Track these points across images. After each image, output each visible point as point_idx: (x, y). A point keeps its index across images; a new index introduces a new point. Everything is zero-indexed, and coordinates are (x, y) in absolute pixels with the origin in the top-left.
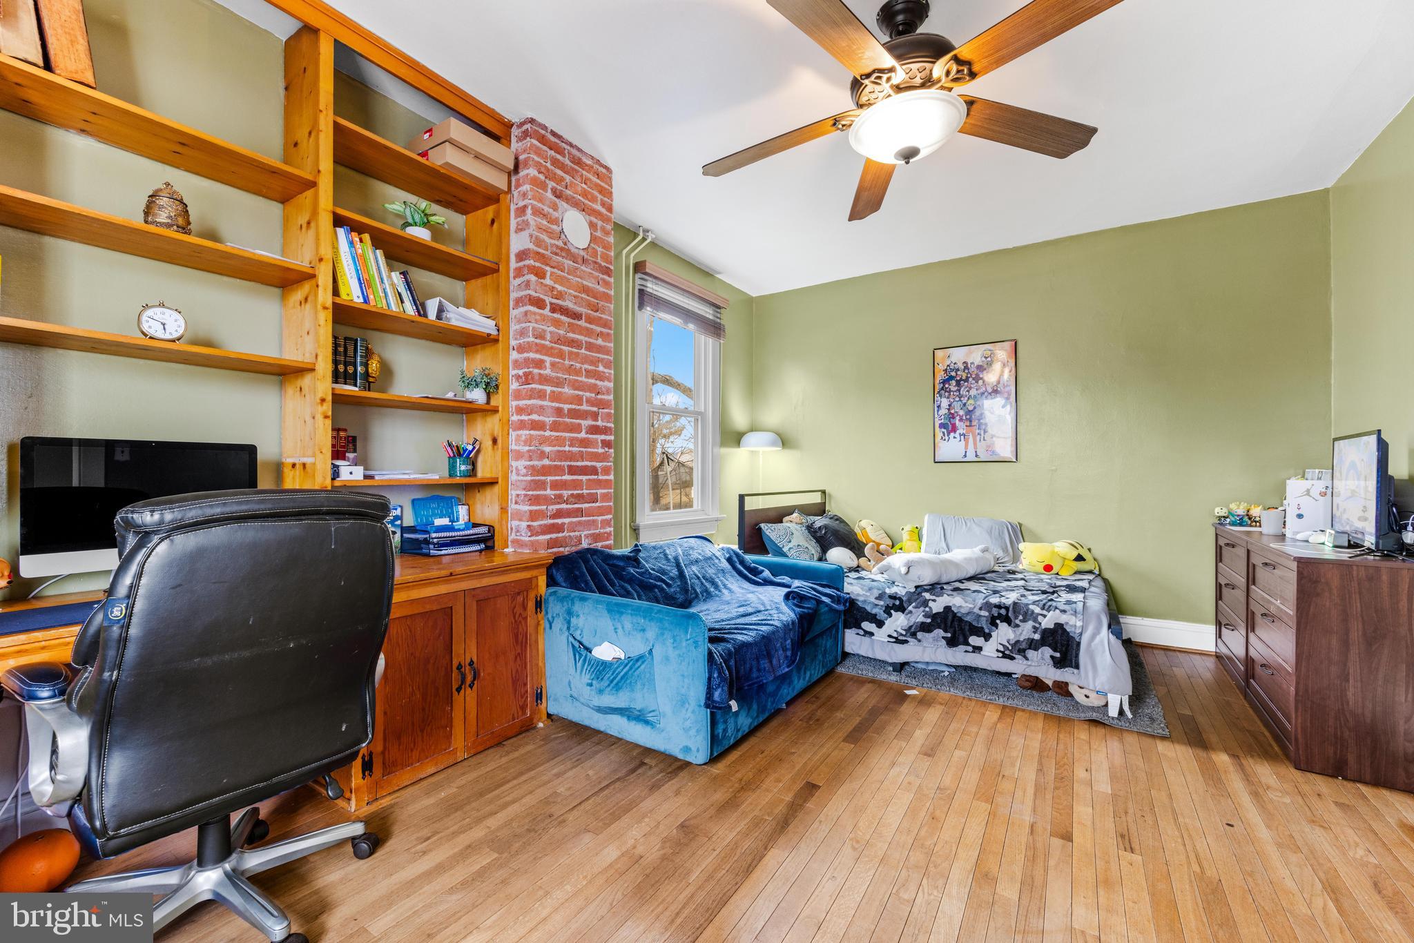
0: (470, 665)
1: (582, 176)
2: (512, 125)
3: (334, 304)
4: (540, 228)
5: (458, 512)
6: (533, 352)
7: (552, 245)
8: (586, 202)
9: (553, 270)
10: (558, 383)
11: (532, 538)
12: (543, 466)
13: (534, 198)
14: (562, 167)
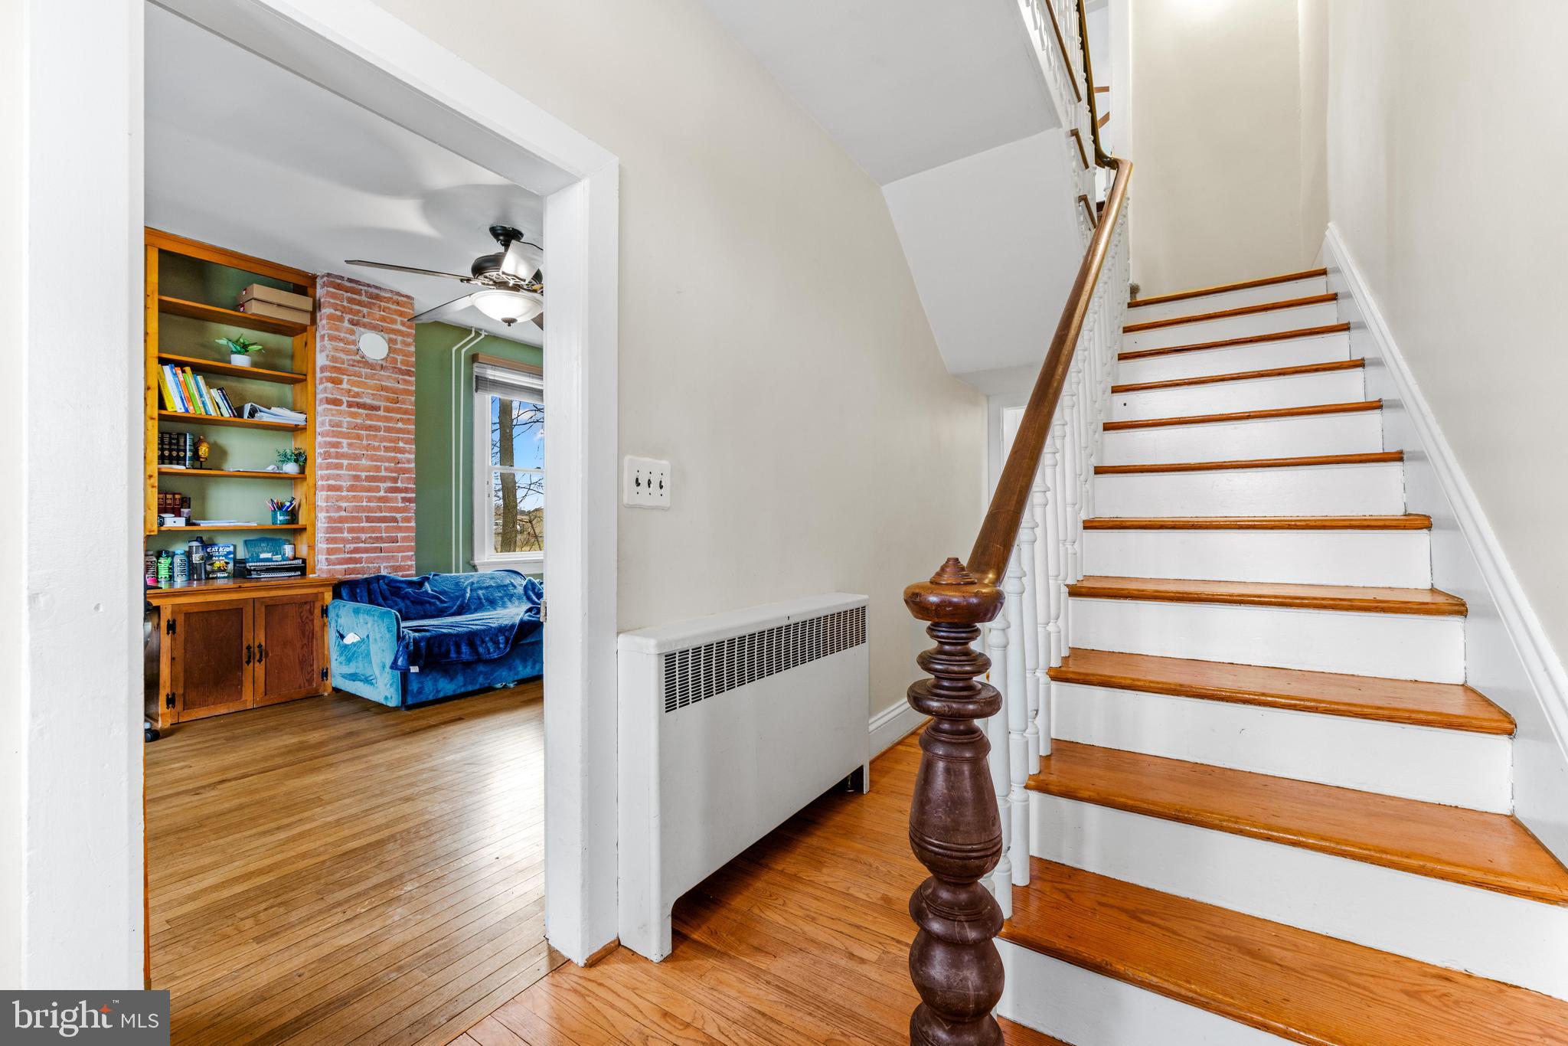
0: (258, 647)
1: (380, 306)
2: (316, 278)
3: (159, 415)
4: (336, 349)
5: (284, 549)
6: (330, 437)
7: (349, 360)
8: (385, 324)
9: (349, 377)
10: (356, 457)
11: (329, 567)
12: (340, 517)
13: (330, 329)
14: (360, 303)
